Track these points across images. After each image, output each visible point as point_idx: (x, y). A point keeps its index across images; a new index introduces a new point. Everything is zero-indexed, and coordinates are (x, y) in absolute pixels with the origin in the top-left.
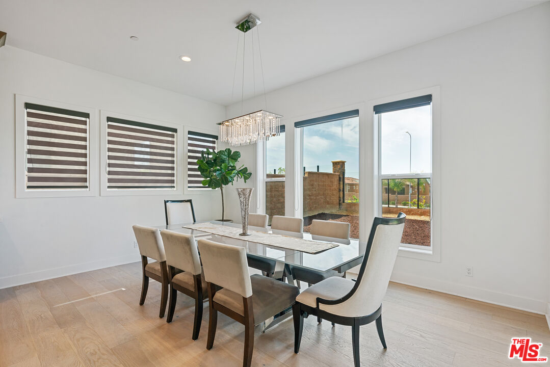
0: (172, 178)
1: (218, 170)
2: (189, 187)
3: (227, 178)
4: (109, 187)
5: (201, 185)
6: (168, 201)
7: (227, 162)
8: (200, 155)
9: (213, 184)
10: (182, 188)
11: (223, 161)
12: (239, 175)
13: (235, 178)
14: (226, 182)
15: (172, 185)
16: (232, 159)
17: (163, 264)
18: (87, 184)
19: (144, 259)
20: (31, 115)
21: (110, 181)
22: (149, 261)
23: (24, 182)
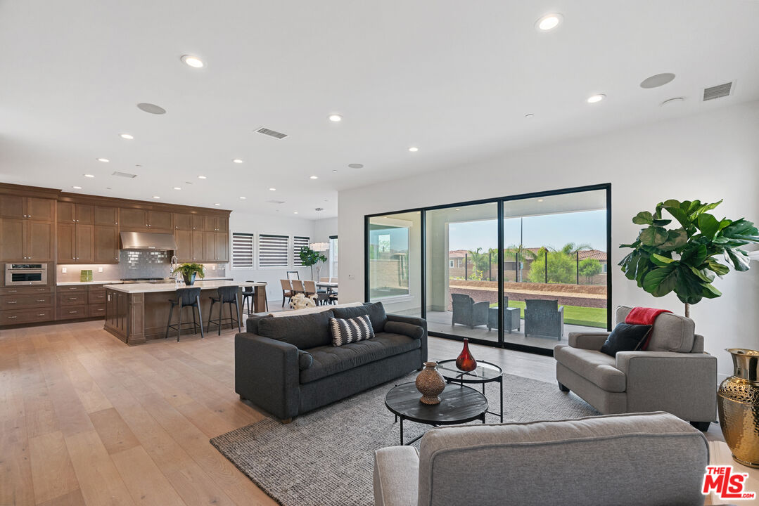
0: (286, 261)
2: (294, 265)
3: (314, 261)
4: (260, 266)
5: (301, 264)
6: (288, 272)
8: (300, 249)
9: (307, 264)
10: (291, 266)
12: (321, 259)
13: (319, 260)
14: (314, 263)
15: (286, 264)
18: (252, 265)
19: (284, 291)
20: (234, 237)
21: (261, 263)
22: (286, 291)
23: (232, 265)
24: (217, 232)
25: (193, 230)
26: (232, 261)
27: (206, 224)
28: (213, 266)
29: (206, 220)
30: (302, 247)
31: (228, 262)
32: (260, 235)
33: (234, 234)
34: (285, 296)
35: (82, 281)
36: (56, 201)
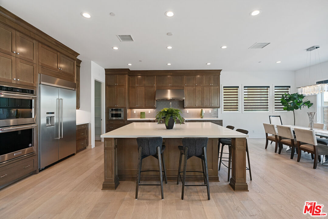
0: (267, 107)
1: (292, 103)
2: (275, 110)
3: (298, 106)
4: (244, 110)
5: (283, 109)
6: (270, 116)
7: (297, 99)
8: (281, 96)
9: (288, 109)
10: (272, 110)
11: (295, 99)
12: (305, 105)
13: (302, 106)
14: (297, 108)
15: (267, 109)
16: (300, 97)
17: (276, 136)
18: (238, 109)
19: (267, 134)
20: (224, 90)
21: (245, 108)
22: (269, 135)
23: (223, 109)
24: (211, 86)
25: (196, 86)
26: (223, 107)
27: (204, 82)
28: (210, 110)
29: (204, 79)
30: (283, 95)
31: (219, 107)
32: (245, 87)
33: (224, 87)
34: (268, 139)
35: (141, 118)
36: (127, 75)
